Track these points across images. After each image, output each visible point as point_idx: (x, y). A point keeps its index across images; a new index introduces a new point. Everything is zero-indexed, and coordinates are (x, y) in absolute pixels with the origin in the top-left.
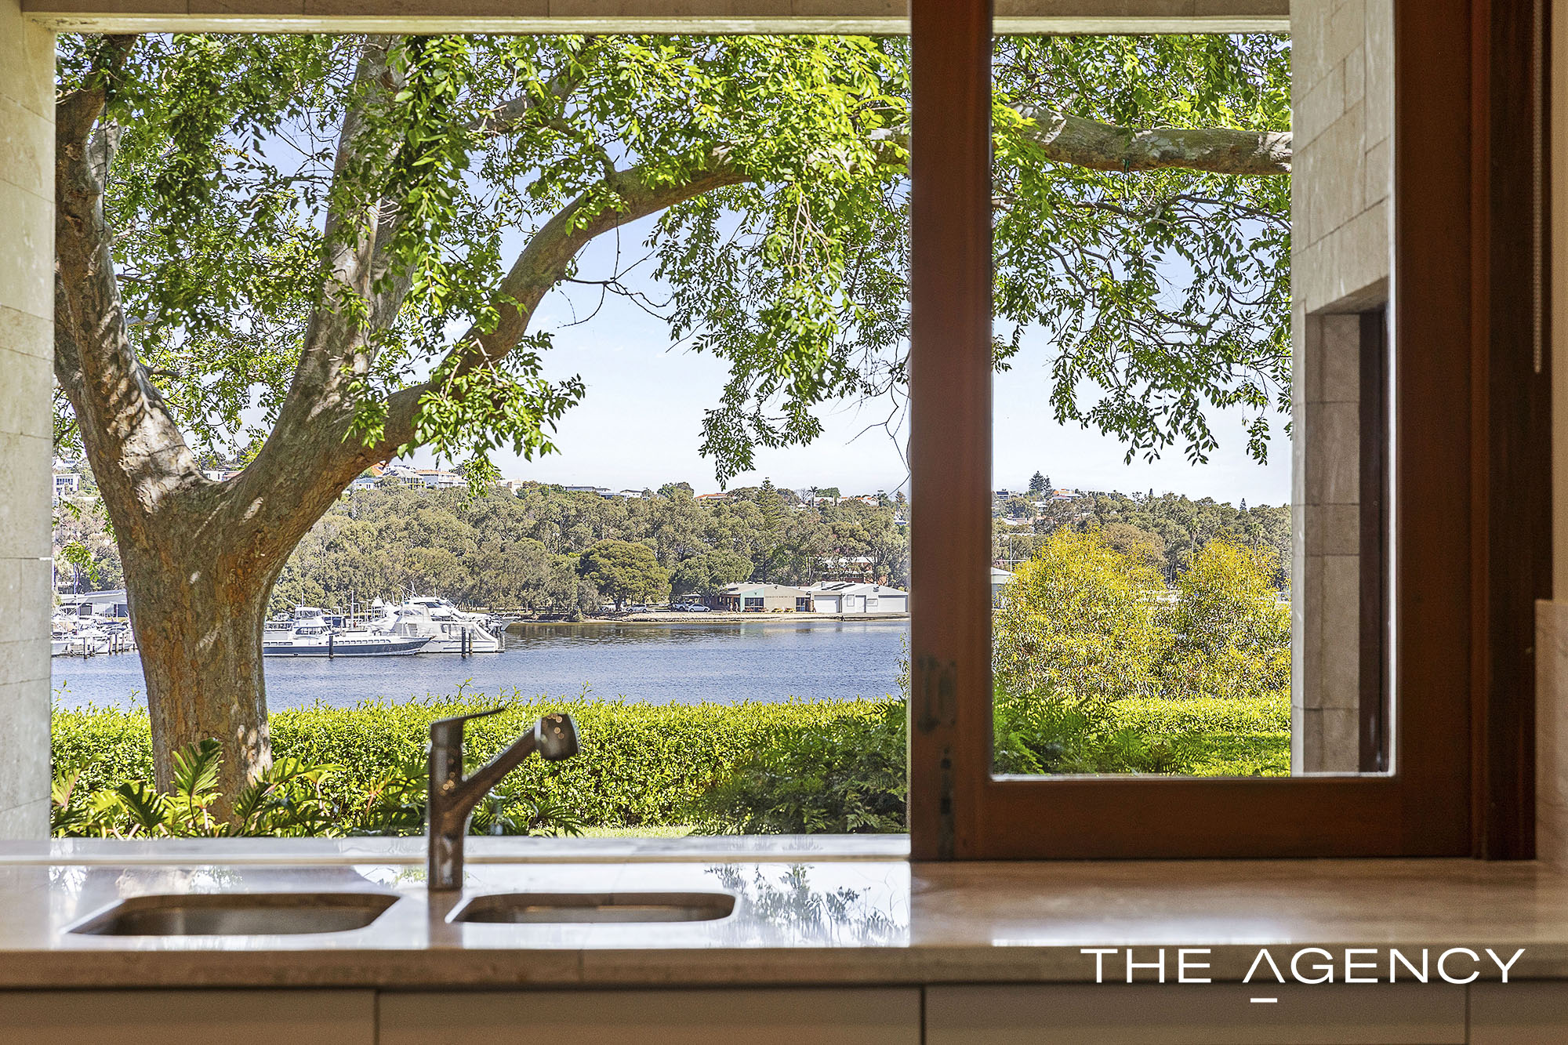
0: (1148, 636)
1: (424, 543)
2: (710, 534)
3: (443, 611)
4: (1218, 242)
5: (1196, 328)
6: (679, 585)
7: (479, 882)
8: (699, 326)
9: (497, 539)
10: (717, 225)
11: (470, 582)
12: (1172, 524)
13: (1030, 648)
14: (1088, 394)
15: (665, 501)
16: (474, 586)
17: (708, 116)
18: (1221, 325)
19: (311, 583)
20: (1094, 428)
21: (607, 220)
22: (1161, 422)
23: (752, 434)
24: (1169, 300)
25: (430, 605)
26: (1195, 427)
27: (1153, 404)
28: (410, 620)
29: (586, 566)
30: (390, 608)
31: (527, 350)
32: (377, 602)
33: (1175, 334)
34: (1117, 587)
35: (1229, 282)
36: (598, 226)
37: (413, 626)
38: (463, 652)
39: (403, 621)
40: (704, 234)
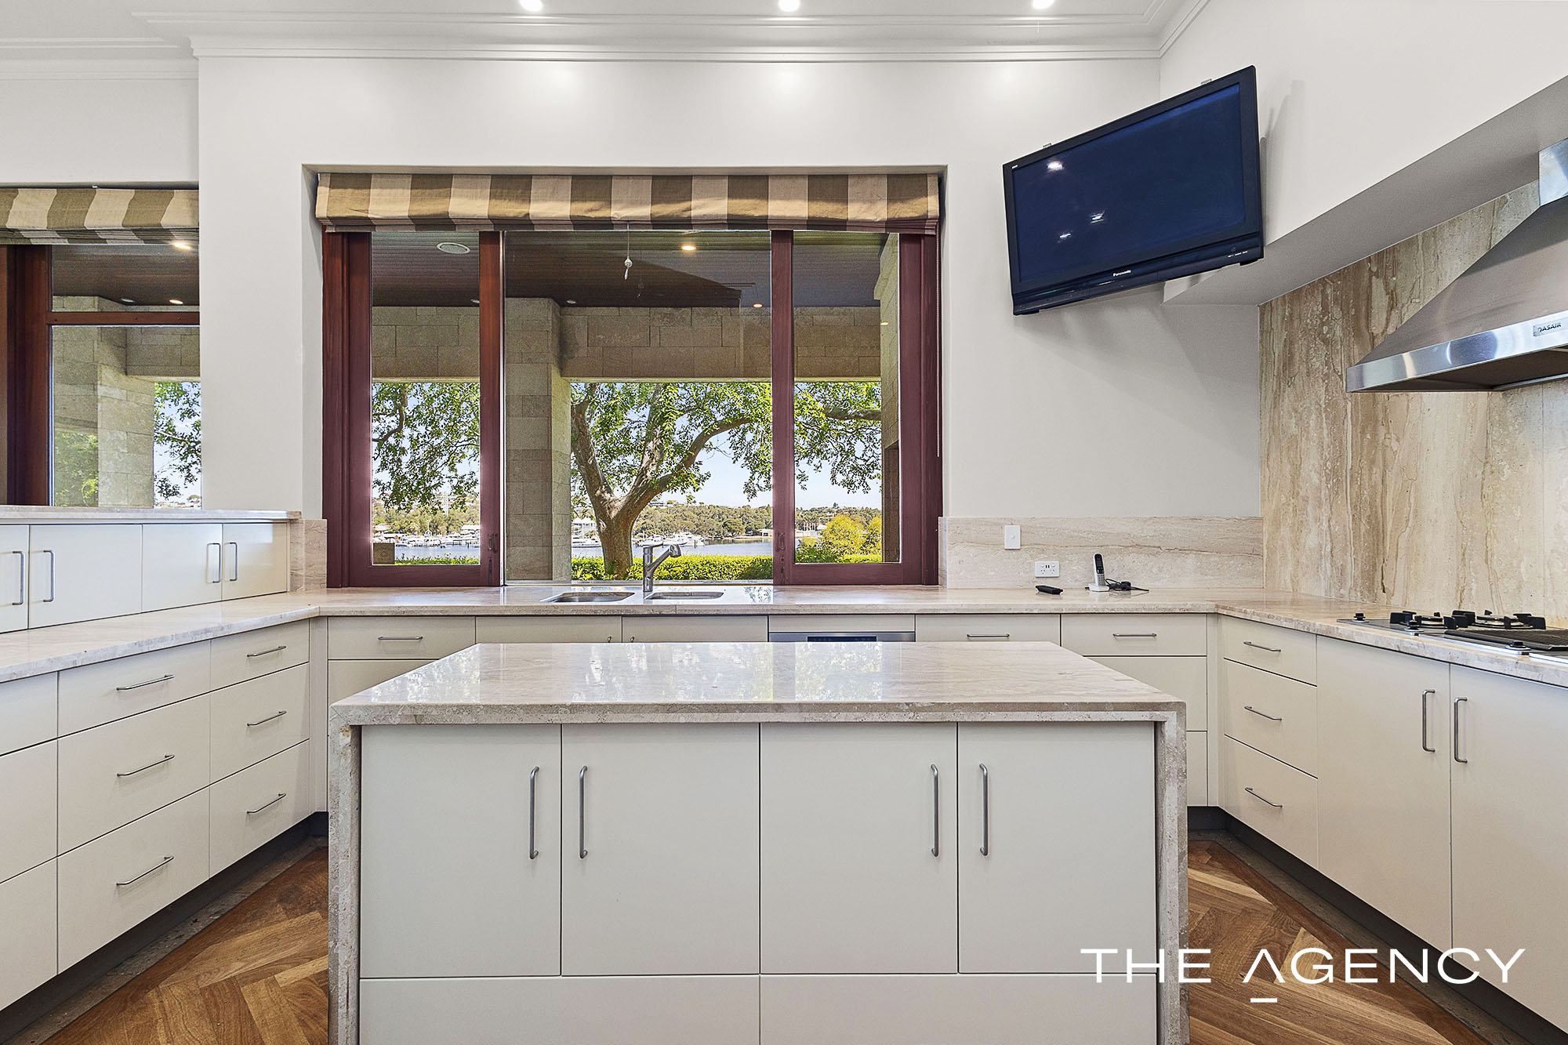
0: (861, 540)
1: (686, 520)
2: (755, 517)
3: (689, 536)
4: (871, 439)
5: (864, 460)
6: (748, 530)
7: (656, 590)
8: (741, 460)
9: (703, 519)
10: (746, 436)
11: (693, 528)
12: (868, 515)
13: (830, 543)
14: (840, 478)
15: (744, 509)
17: (739, 405)
18: (871, 460)
19: (657, 529)
20: (841, 486)
21: (715, 432)
22: (856, 483)
23: (757, 488)
24: (858, 454)
25: (687, 534)
26: (865, 485)
27: (854, 479)
29: (725, 525)
30: (677, 535)
31: (696, 465)
32: (674, 534)
33: (860, 462)
34: (852, 529)
35: (874, 449)
36: (713, 434)
38: (696, 545)
40: (742, 438)
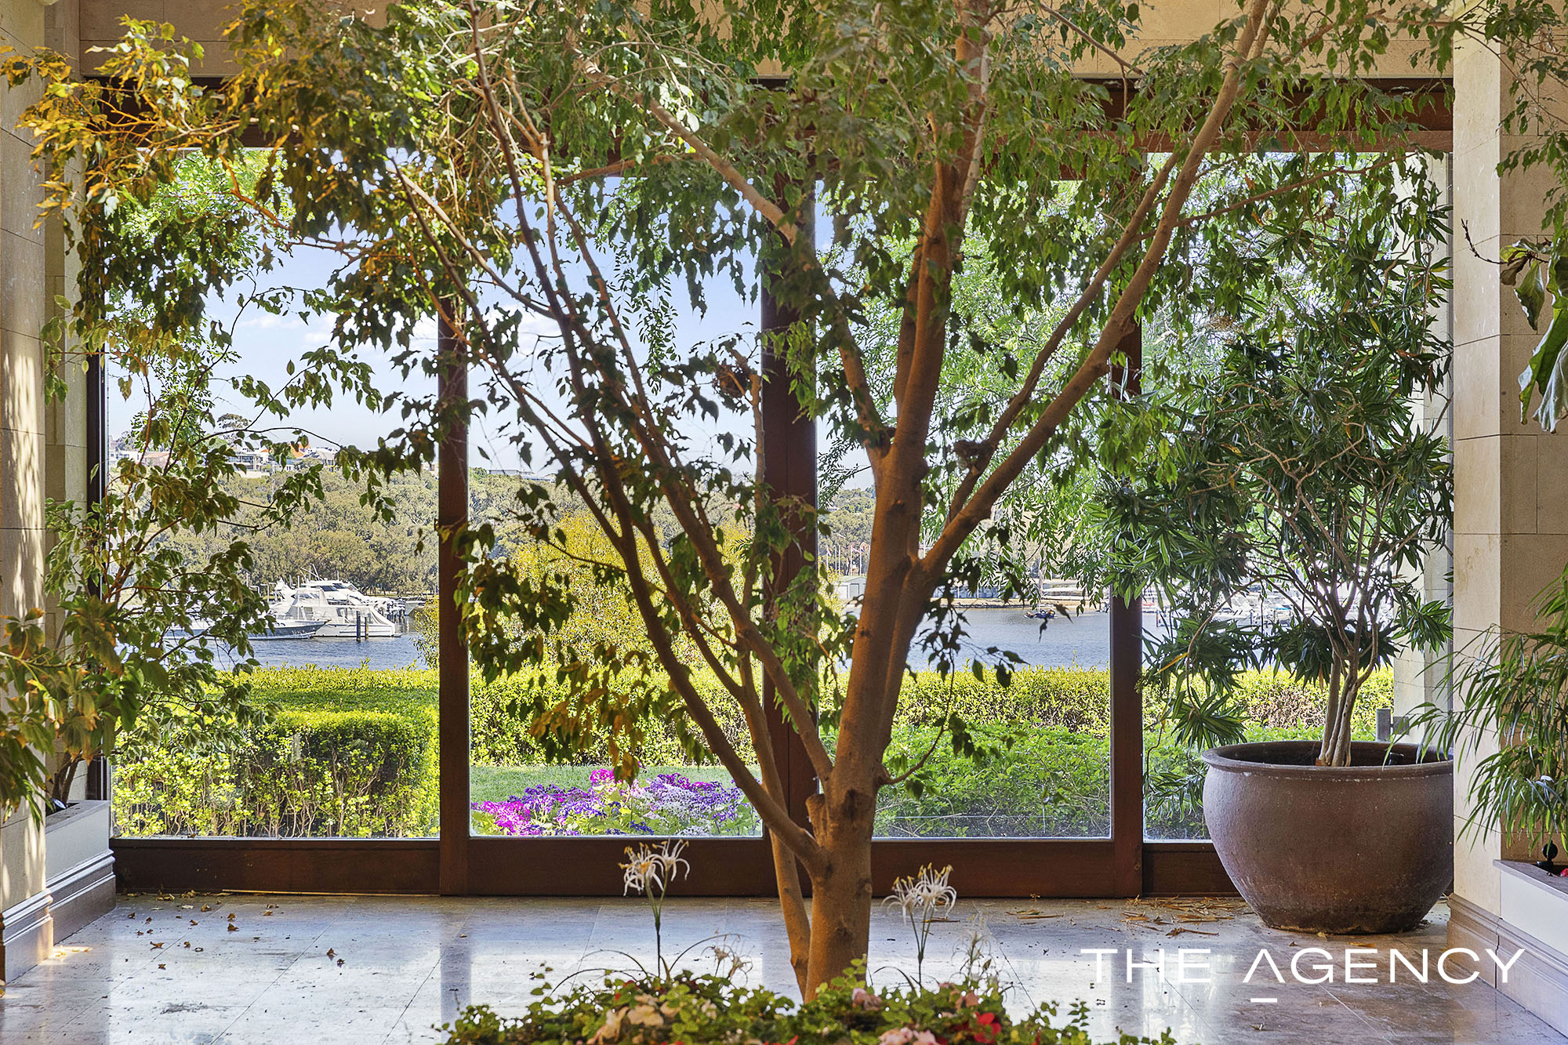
3: (340, 595)
9: (407, 523)
11: (376, 566)
16: (380, 571)
25: (326, 589)
28: (306, 603)
30: (289, 591)
32: (280, 585)
37: (309, 610)
38: (358, 636)
39: (299, 604)
